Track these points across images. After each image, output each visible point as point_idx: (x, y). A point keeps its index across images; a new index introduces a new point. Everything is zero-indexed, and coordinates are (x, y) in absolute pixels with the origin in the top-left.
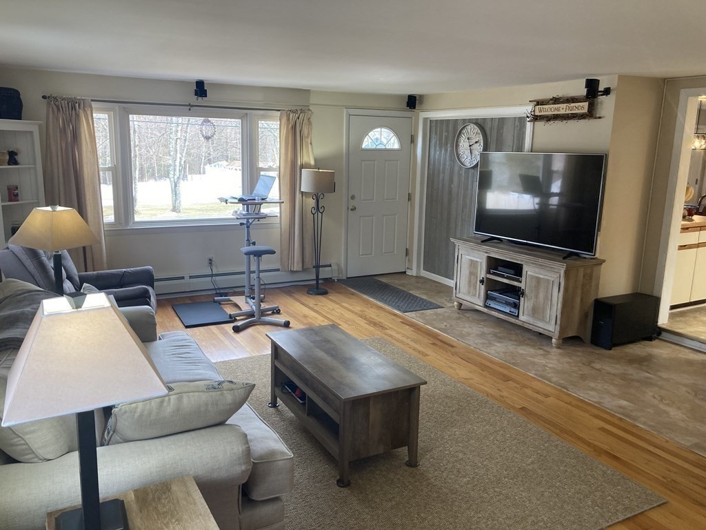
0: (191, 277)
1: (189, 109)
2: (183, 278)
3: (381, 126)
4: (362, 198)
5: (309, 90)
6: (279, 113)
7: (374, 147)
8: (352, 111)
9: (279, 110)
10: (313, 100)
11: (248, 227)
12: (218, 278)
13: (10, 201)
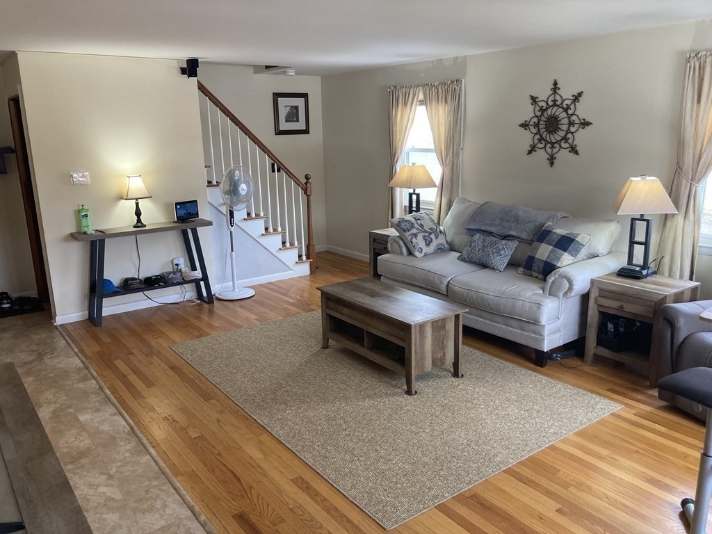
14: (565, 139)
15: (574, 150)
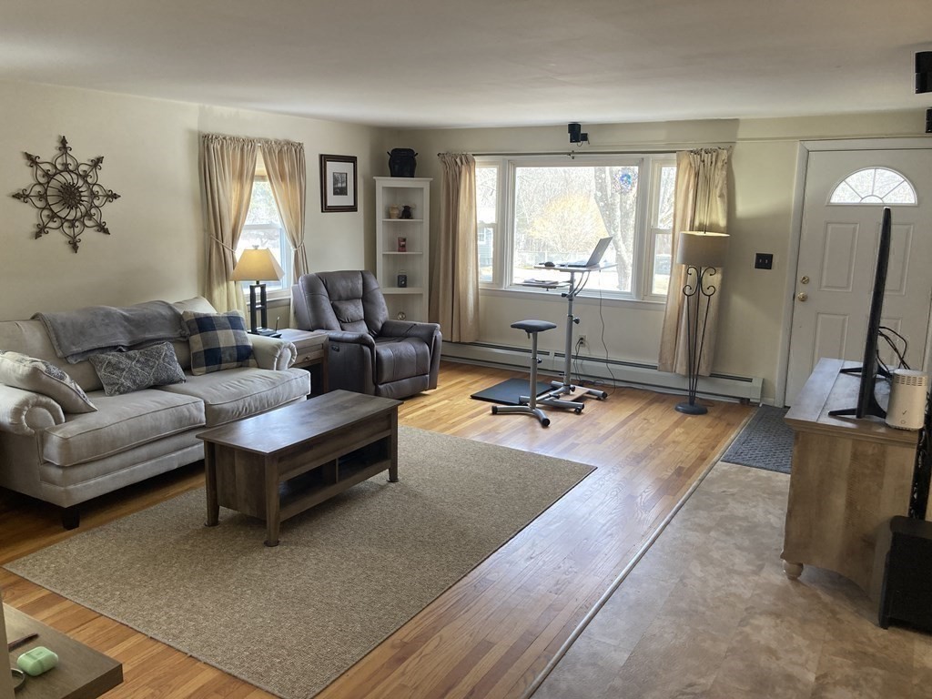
0: (556, 355)
1: (571, 158)
2: (548, 354)
3: (876, 166)
4: (824, 284)
5: (737, 120)
6: (675, 154)
7: (857, 200)
8: (810, 145)
9: (675, 152)
10: (742, 133)
11: (571, 300)
12: (585, 362)
13: (399, 251)
14: (88, 215)
15: (102, 229)
